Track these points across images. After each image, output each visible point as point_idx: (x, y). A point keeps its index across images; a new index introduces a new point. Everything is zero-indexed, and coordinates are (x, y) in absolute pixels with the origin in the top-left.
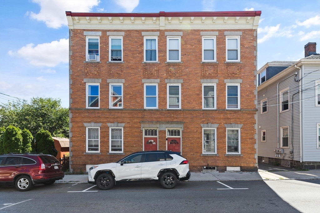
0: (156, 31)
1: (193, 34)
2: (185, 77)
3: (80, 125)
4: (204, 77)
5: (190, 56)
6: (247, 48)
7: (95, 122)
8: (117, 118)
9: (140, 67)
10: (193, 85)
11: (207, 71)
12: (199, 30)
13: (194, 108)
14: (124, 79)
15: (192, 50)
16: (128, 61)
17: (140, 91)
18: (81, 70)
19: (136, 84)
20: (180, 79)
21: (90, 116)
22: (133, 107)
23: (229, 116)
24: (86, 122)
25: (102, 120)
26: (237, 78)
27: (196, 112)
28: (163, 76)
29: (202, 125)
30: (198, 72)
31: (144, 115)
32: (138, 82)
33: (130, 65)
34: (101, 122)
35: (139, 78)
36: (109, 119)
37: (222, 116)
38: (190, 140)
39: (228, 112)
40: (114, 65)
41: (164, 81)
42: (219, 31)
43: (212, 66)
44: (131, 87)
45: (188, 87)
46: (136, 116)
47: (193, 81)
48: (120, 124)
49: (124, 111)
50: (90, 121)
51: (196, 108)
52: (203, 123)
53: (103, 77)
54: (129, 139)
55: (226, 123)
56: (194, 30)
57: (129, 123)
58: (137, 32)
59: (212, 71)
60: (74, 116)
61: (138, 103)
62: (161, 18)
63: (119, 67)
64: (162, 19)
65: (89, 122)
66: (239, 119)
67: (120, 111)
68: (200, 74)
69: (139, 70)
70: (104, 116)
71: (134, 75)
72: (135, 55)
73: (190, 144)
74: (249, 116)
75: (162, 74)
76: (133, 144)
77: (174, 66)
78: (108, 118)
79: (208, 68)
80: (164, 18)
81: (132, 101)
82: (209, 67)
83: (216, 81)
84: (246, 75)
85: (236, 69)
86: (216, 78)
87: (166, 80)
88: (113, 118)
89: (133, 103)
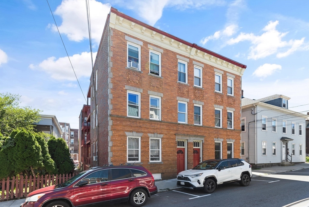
0: (186, 58)
1: (210, 68)
2: (205, 101)
3: (121, 133)
4: (216, 103)
5: (208, 85)
6: (237, 88)
7: (137, 132)
8: (157, 129)
9: (175, 85)
10: (210, 107)
11: (218, 99)
12: (213, 67)
13: (210, 125)
14: (162, 93)
15: (209, 81)
16: (166, 78)
17: (175, 107)
18: (122, 76)
19: (172, 100)
20: (202, 102)
21: (131, 125)
22: (170, 121)
23: (229, 133)
24: (128, 131)
25: (143, 131)
26: (232, 107)
27: (212, 129)
28: (192, 97)
29: (215, 139)
30: (213, 98)
31: (178, 128)
32: (173, 99)
33: (167, 81)
34: (142, 132)
35: (175, 95)
36: (149, 130)
37: (225, 133)
38: (208, 150)
39: (228, 130)
40: (154, 78)
41: (192, 101)
42: (224, 71)
43: (220, 96)
44: (168, 102)
45: (207, 109)
46: (172, 128)
47: (210, 104)
48: (159, 135)
49: (163, 123)
50: (131, 130)
51: (212, 126)
52: (215, 138)
53: (144, 88)
54: (167, 149)
55: (227, 139)
56: (211, 66)
57: (166, 134)
58: (173, 54)
59: (220, 99)
60: (115, 124)
61: (174, 117)
62: (193, 48)
63: (159, 81)
65: (130, 131)
66: (233, 136)
67: (159, 123)
68: (213, 101)
69: (175, 88)
70: (145, 126)
71: (170, 91)
72: (172, 74)
73: (208, 153)
74: (238, 134)
75: (190, 95)
76: (169, 154)
77: (198, 90)
78: (148, 128)
79: (218, 97)
80: (195, 49)
81: (169, 115)
82: (219, 96)
83: (222, 107)
84: (237, 106)
85: (232, 101)
86: (222, 105)
87: (193, 101)
88: (153, 129)
89: (170, 117)
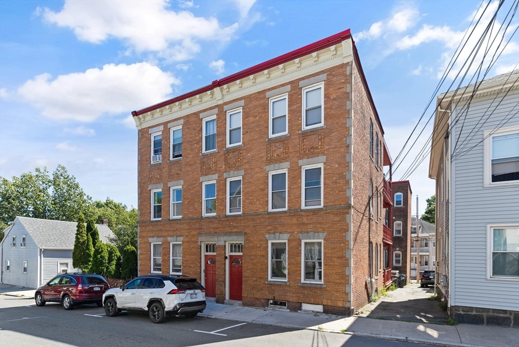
0: (214, 108)
1: (257, 99)
2: (247, 166)
3: (145, 240)
4: (270, 161)
5: (252, 134)
6: (334, 99)
7: (157, 237)
8: (176, 230)
9: (198, 162)
10: (256, 175)
11: (275, 151)
12: (264, 91)
13: (257, 210)
14: (183, 179)
15: (255, 124)
16: (187, 156)
17: (198, 193)
18: (146, 176)
19: (194, 184)
20: (241, 169)
21: (153, 229)
22: (191, 216)
23: (305, 220)
24: (150, 237)
25: (163, 234)
26: (318, 154)
27: (260, 216)
28: (222, 168)
29: (267, 236)
30: (263, 155)
31: (202, 225)
32: (195, 182)
33: (188, 160)
34: (162, 236)
35: (197, 176)
36: (169, 233)
37: (294, 220)
38: (252, 260)
39: (304, 213)
40: (173, 164)
41: (223, 175)
42: (291, 83)
43: (281, 142)
44: (189, 189)
45: (250, 180)
46: (193, 226)
47: (256, 169)
48: (178, 238)
49: (183, 221)
50: (153, 235)
51: (260, 210)
52: (269, 233)
53: (165, 181)
54: (187, 257)
55: (301, 232)
56: (258, 92)
57: (187, 236)
58: (195, 116)
59: (282, 150)
60: (142, 230)
61: (196, 209)
62: (215, 89)
63: (179, 165)
64: (217, 90)
65: (153, 237)
66: (320, 223)
67: (179, 222)
68: (265, 158)
69: (197, 165)
70: (165, 229)
71: (192, 172)
72: (193, 147)
73: (253, 264)
74: (337, 219)
75: (220, 166)
76: (191, 264)
77: (233, 152)
78: (168, 231)
79: (276, 147)
80: (218, 88)
81: (190, 208)
82: (277, 144)
83: (287, 164)
84: (333, 146)
85: (317, 139)
86: (286, 161)
87: (225, 174)
88: (173, 230)
89: (191, 210)
